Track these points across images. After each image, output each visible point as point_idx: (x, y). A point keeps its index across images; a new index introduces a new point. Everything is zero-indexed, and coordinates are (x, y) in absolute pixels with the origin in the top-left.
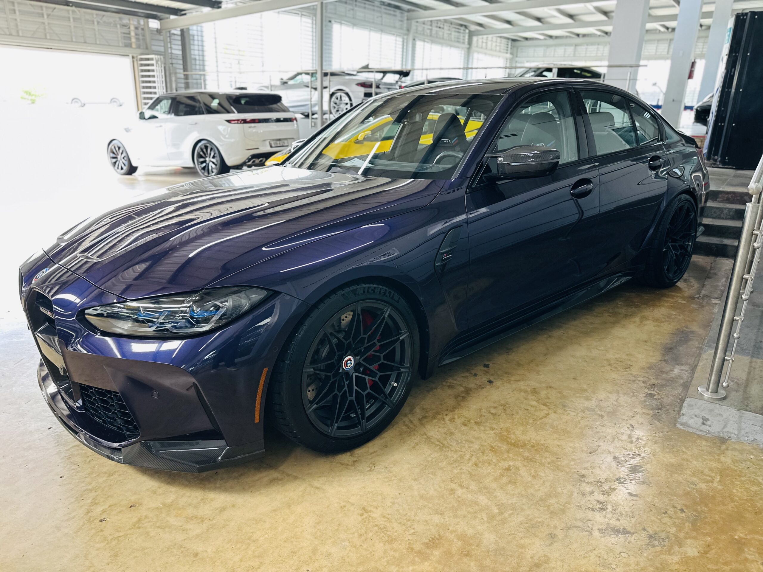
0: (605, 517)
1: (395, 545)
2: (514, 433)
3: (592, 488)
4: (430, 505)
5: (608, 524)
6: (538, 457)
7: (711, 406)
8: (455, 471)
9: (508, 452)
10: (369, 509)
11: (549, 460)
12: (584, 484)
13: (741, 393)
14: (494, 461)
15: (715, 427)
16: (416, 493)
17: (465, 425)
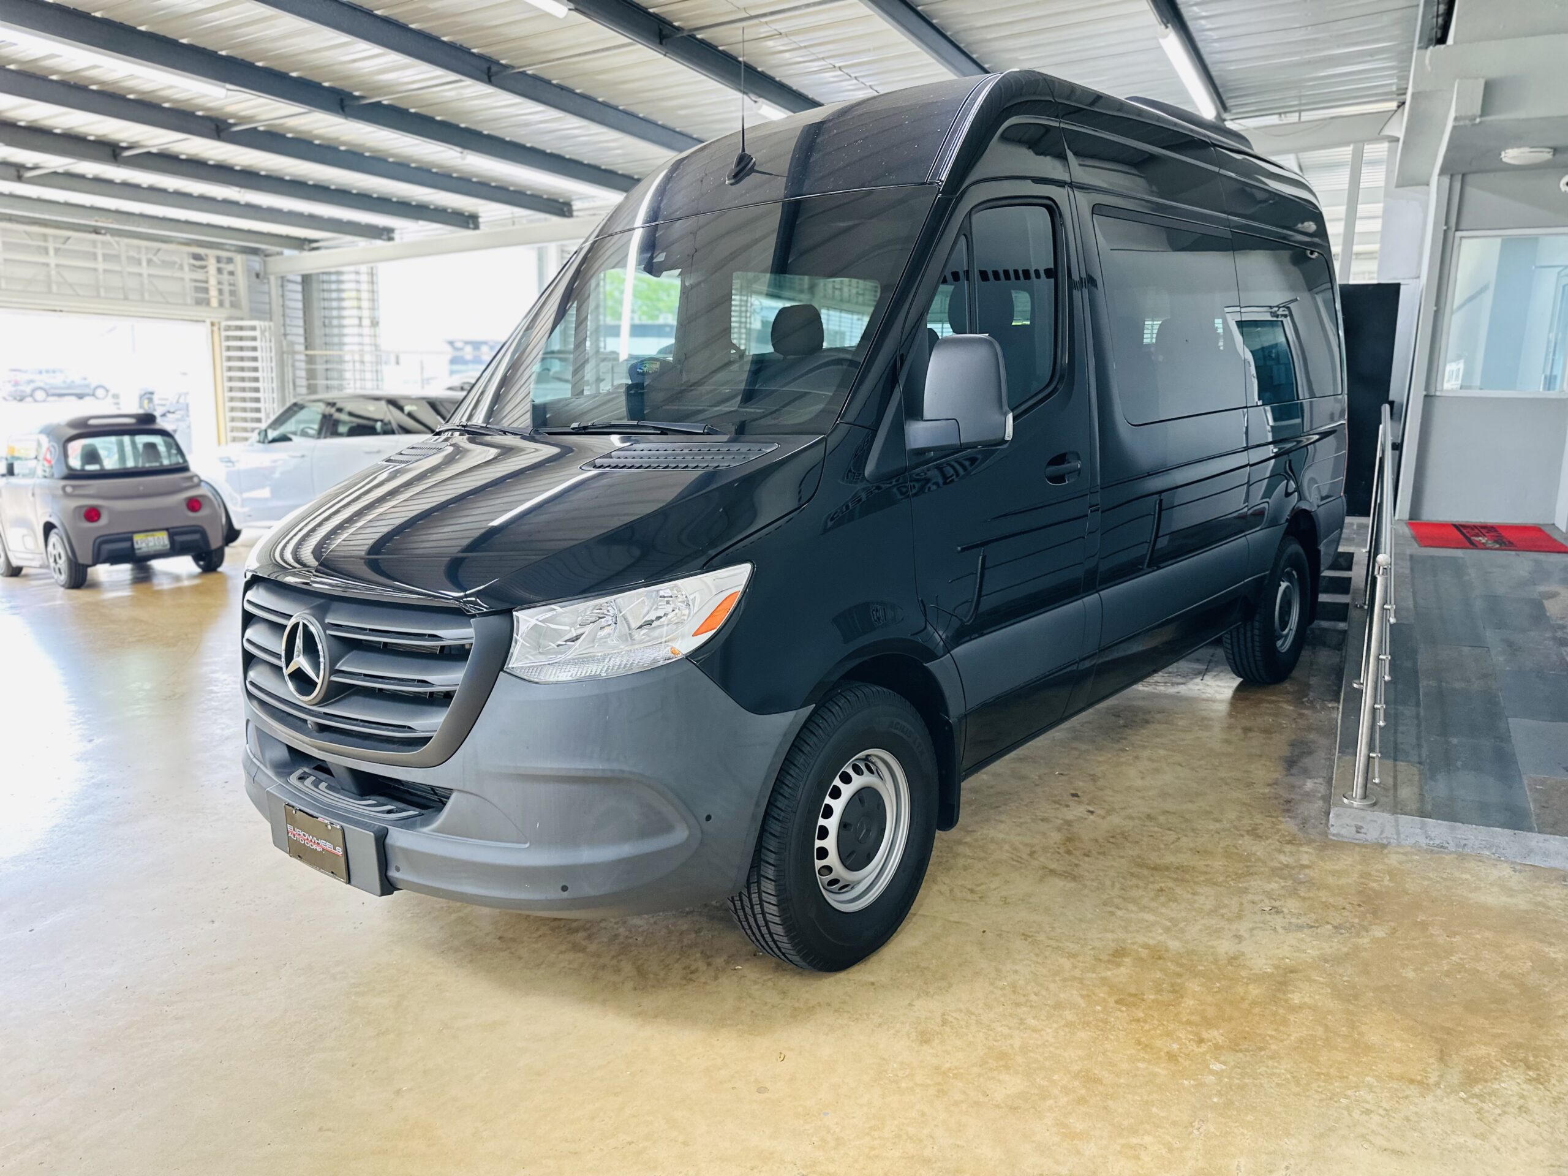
0: (1284, 918)
1: (1081, 958)
2: (1150, 859)
3: (1260, 897)
4: (1095, 926)
5: (1290, 923)
6: (1187, 877)
7: (1363, 814)
8: (1105, 897)
10: (1031, 934)
11: (1202, 878)
12: (1250, 895)
13: (1392, 797)
15: (1372, 834)
16: (1072, 918)
17: (1088, 856)
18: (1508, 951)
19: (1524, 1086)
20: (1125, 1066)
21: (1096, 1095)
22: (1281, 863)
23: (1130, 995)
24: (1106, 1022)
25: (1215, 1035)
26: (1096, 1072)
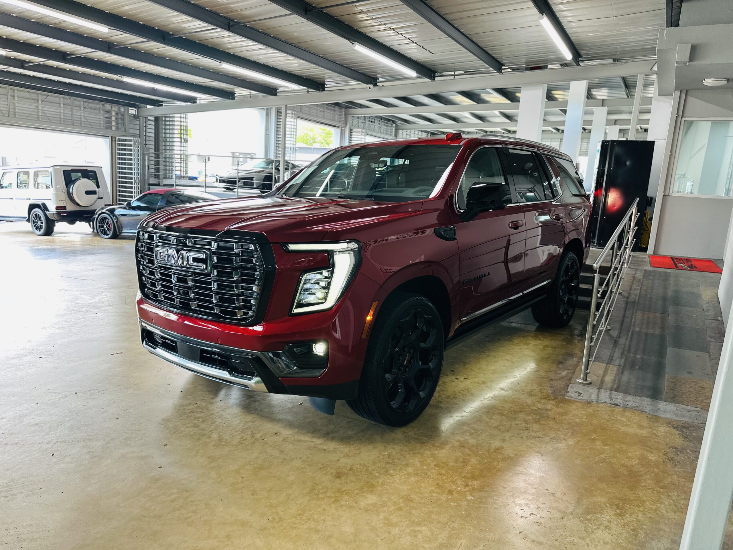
0: (529, 432)
3: (521, 422)
5: (531, 435)
7: (583, 387)
13: (600, 381)
15: (585, 397)
18: (630, 454)
19: (612, 517)
20: (427, 495)
21: (408, 507)
22: (538, 408)
23: (443, 463)
24: (426, 474)
25: (475, 483)
26: (412, 496)
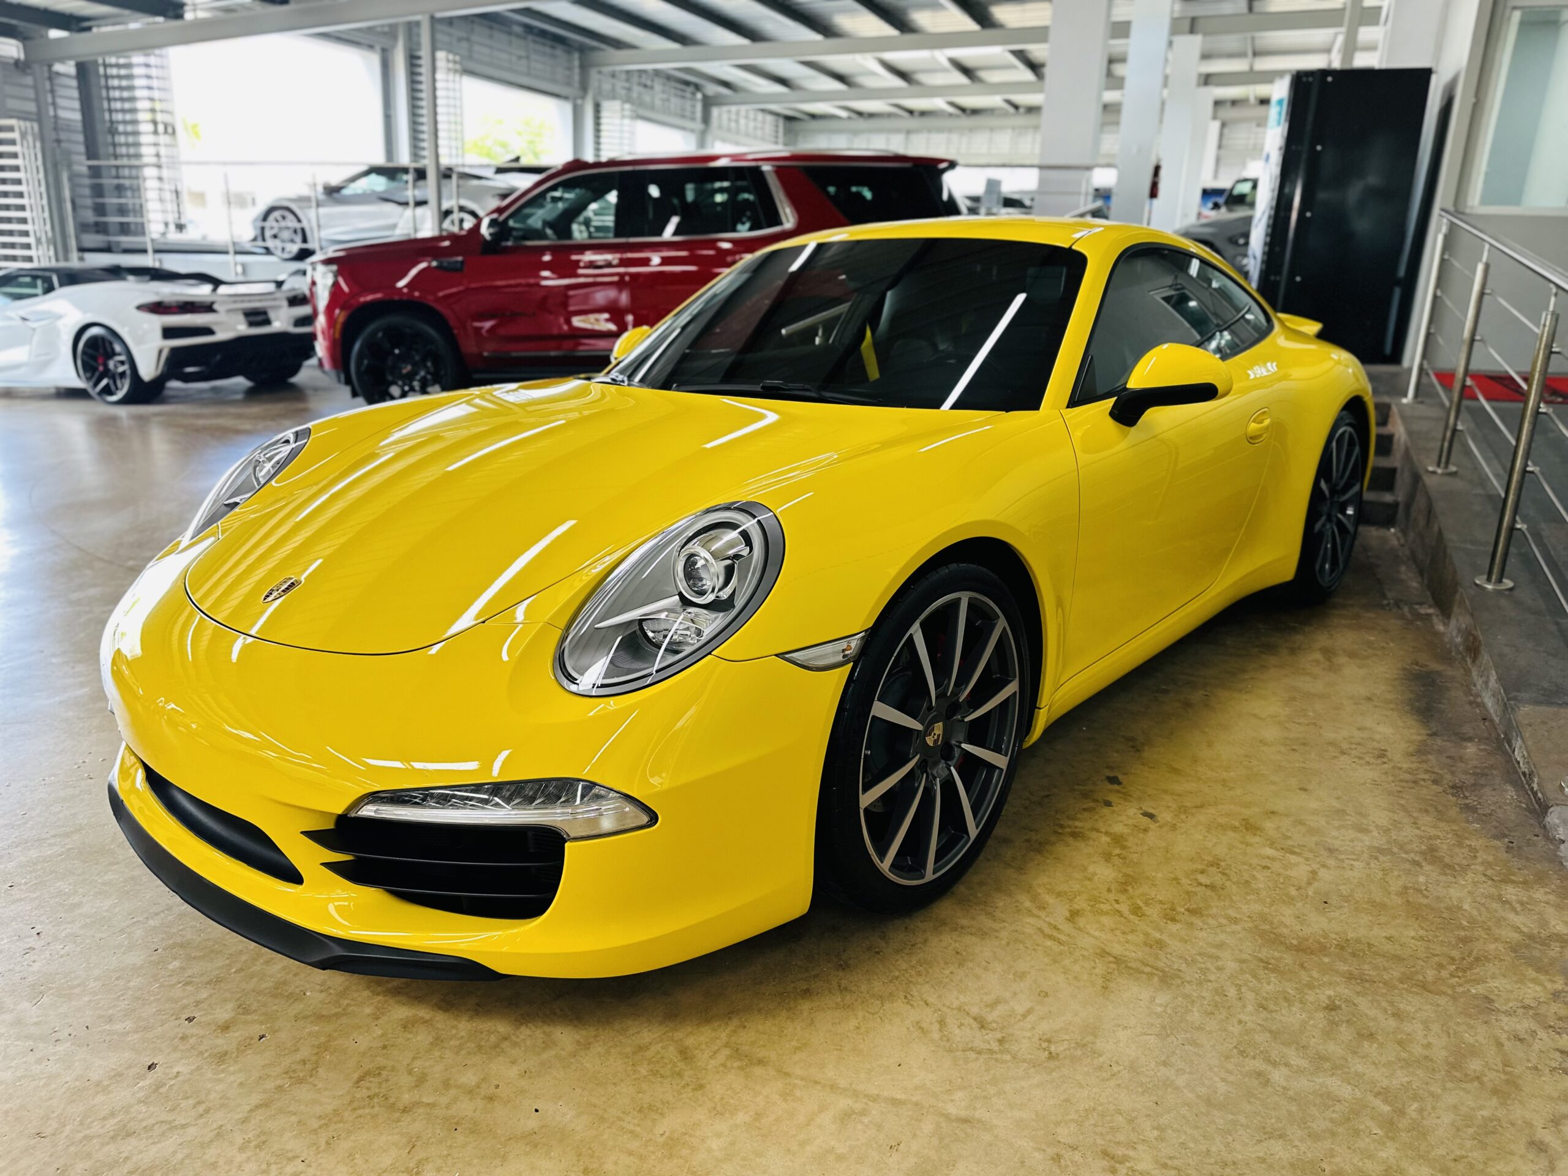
2: (1282, 923)
3: (1526, 1024)
4: (1242, 1119)
6: (1369, 970)
9: (1302, 966)
14: (1290, 991)
16: (1189, 1095)
